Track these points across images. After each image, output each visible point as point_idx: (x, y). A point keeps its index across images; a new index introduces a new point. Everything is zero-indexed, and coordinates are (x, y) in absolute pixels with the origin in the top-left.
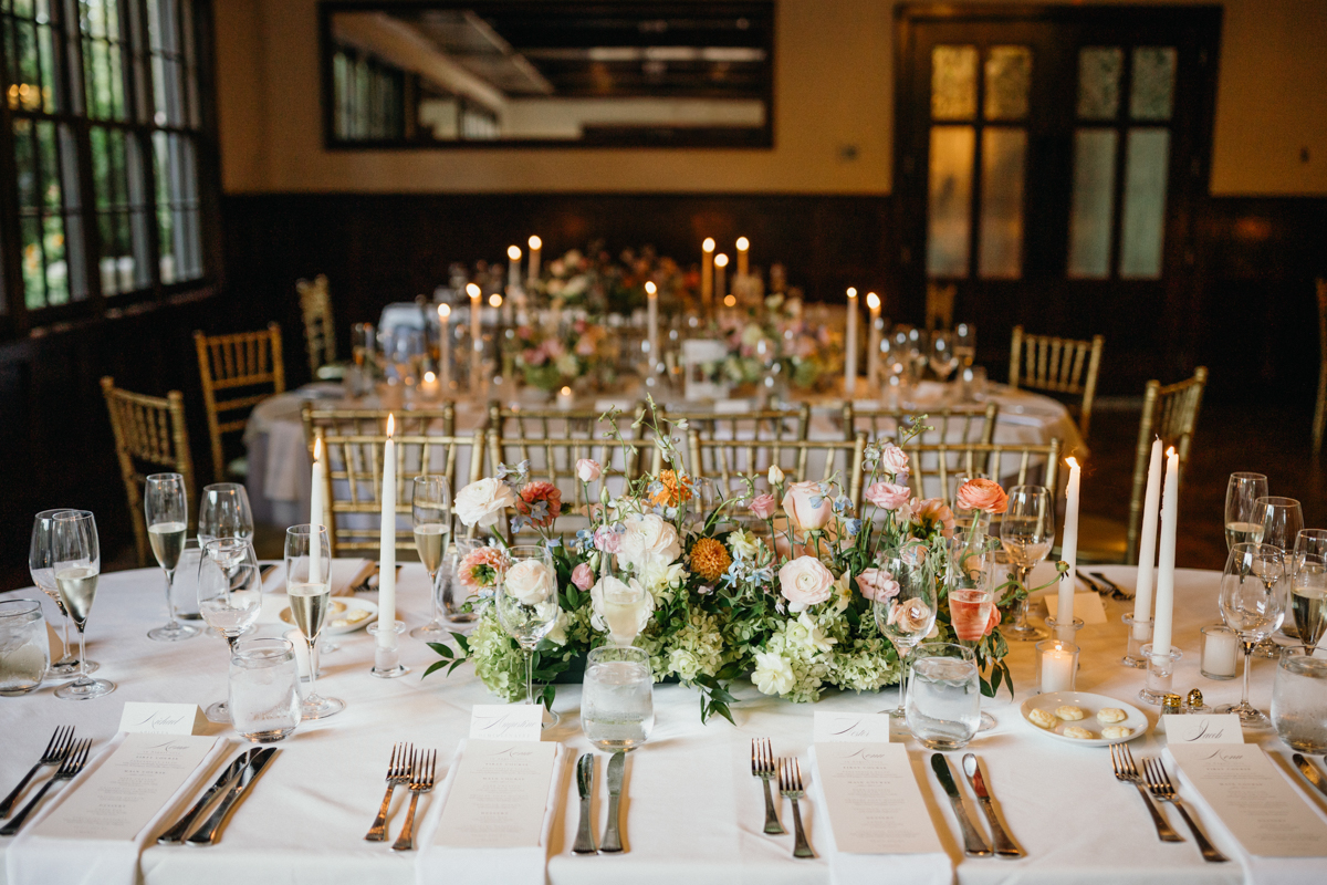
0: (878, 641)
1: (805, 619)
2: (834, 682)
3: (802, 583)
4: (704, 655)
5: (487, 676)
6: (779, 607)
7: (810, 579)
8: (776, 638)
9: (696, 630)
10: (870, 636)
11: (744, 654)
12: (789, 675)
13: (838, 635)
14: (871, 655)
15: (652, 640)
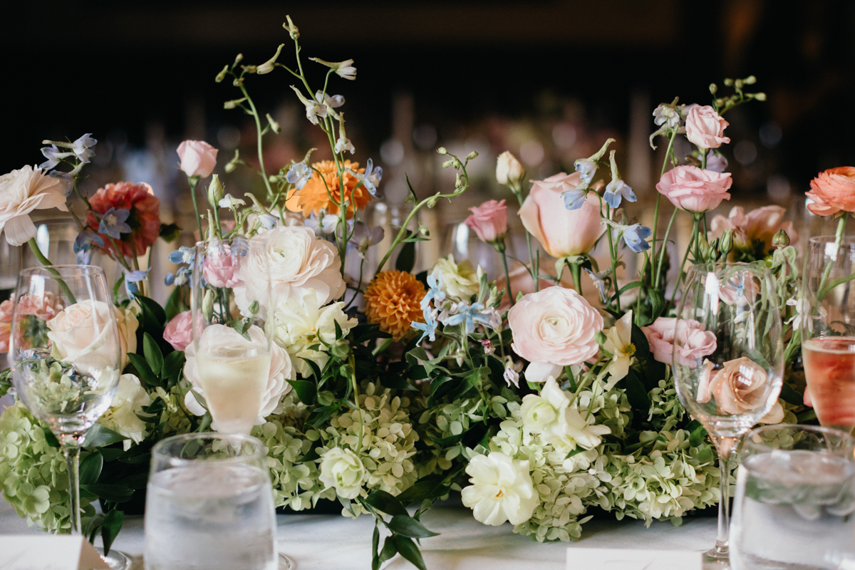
0: (680, 432)
1: (553, 393)
2: (607, 505)
3: (548, 328)
4: (382, 460)
5: (14, 493)
6: (510, 375)
7: (562, 322)
8: (507, 430)
9: (368, 418)
10: (668, 425)
11: (454, 461)
12: (527, 490)
13: (612, 424)
14: (669, 459)
15: (295, 437)
